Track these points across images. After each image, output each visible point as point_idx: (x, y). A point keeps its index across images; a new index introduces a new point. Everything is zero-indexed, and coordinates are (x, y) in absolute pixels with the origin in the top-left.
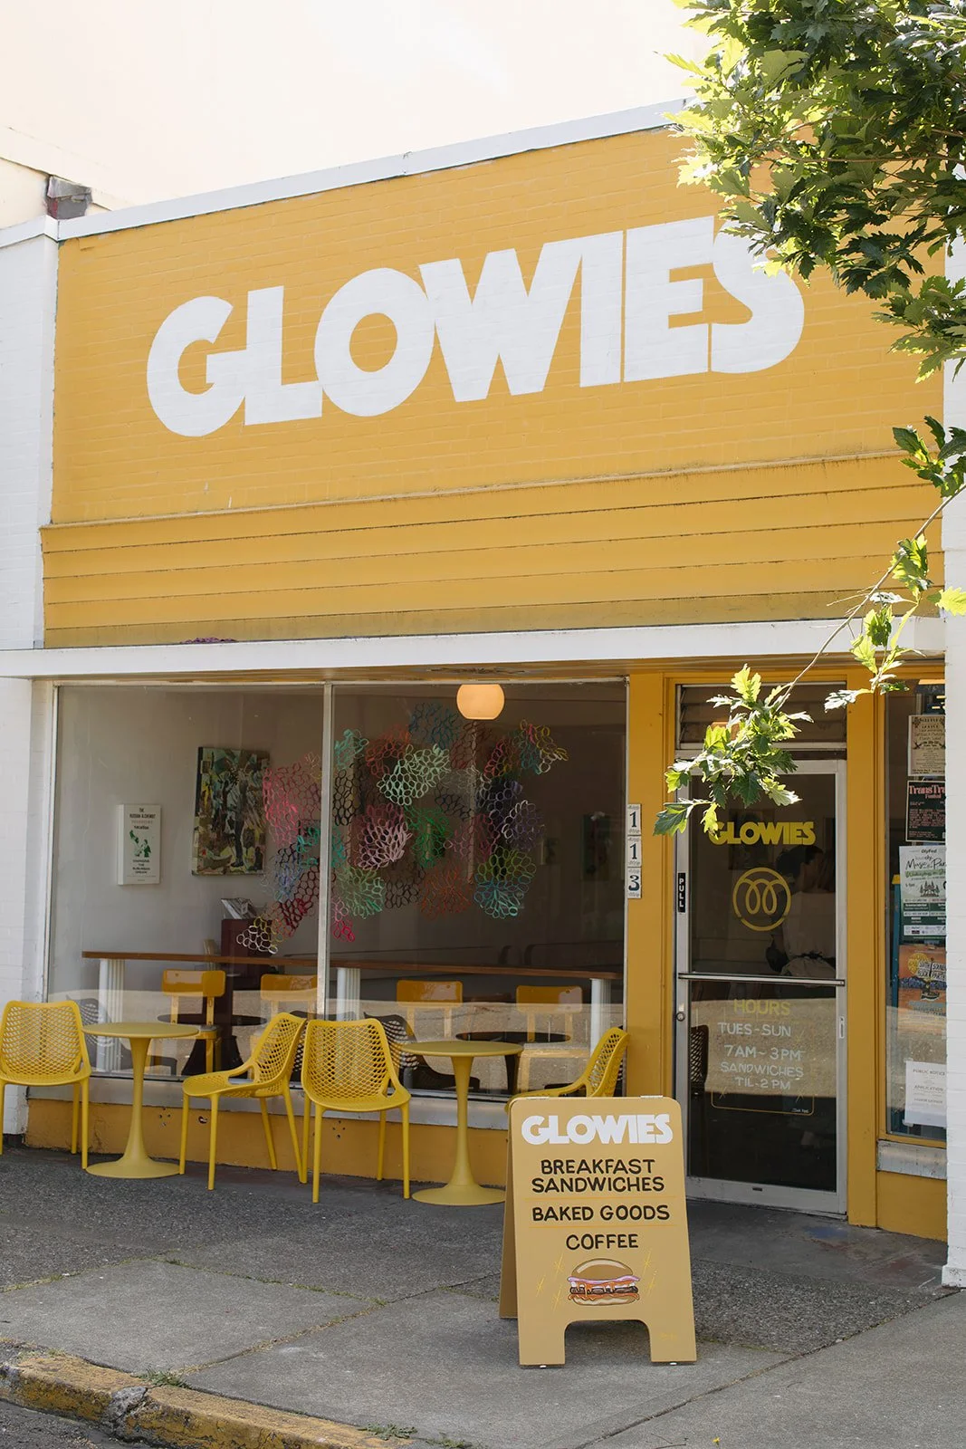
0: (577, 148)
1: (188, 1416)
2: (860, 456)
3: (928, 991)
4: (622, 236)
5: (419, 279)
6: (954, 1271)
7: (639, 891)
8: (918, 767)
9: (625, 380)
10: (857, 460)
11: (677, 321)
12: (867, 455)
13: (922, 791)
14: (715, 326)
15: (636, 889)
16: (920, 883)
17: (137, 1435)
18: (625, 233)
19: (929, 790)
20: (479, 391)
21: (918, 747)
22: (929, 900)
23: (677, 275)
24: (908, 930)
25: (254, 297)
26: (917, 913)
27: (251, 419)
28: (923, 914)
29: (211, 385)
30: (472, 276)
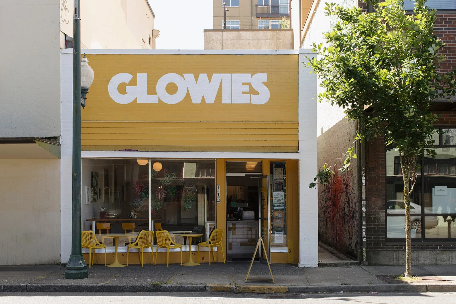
0: (221, 55)
1: (249, 288)
2: (283, 122)
3: (278, 219)
4: (231, 75)
5: (183, 76)
6: (302, 265)
7: (220, 202)
8: (276, 178)
9: (233, 103)
10: (282, 123)
11: (243, 93)
12: (284, 122)
13: (277, 182)
14: (251, 95)
15: (219, 202)
16: (277, 199)
17: (239, 292)
18: (232, 74)
19: (279, 182)
20: (199, 101)
21: (276, 174)
22: (279, 202)
23: (243, 84)
24: (275, 208)
25: (139, 75)
26: (276, 205)
27: (139, 101)
28: (278, 205)
29: (127, 93)
30: (196, 78)
